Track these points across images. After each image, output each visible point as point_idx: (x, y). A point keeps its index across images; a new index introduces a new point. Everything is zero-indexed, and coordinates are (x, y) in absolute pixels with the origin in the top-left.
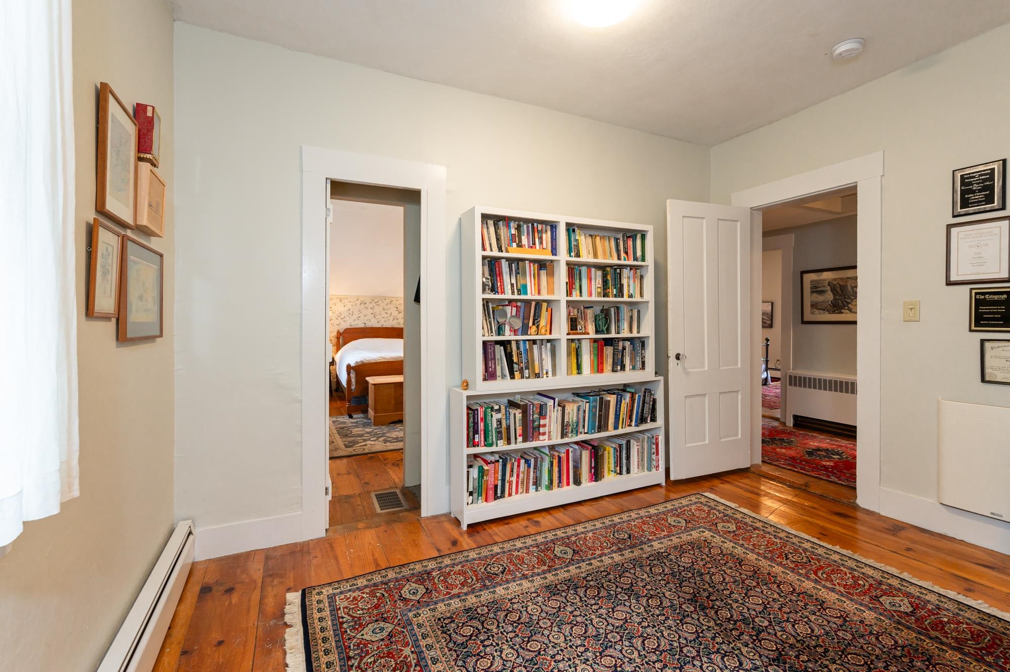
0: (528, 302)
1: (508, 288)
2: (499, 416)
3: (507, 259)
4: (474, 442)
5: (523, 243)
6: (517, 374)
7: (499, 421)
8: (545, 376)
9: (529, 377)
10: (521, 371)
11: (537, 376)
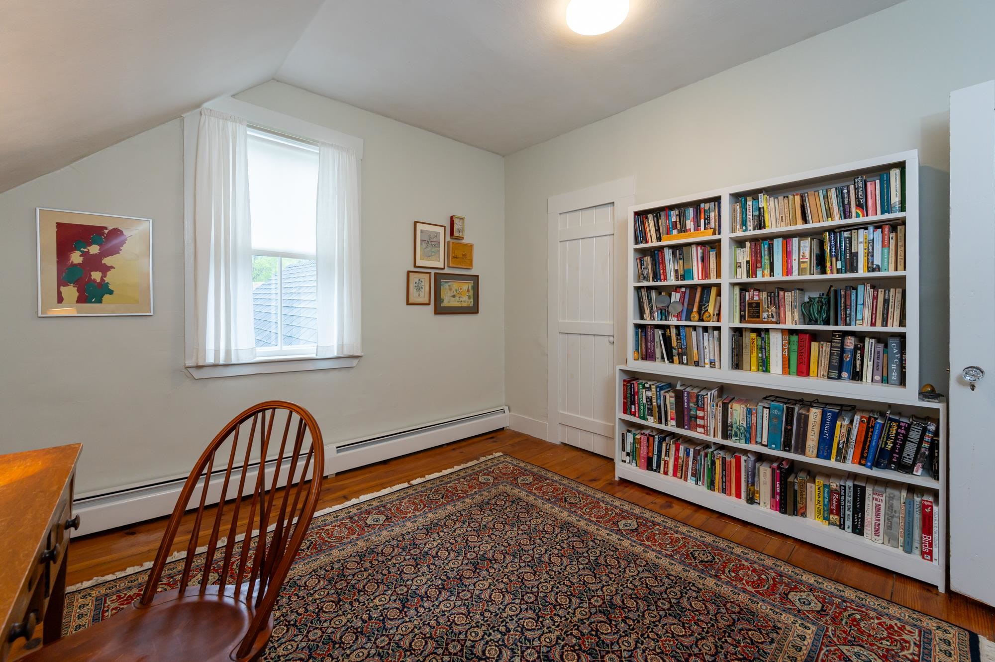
0: (693, 288)
1: (671, 275)
2: (649, 394)
3: (670, 247)
4: (631, 411)
5: (688, 228)
6: (676, 358)
7: (650, 399)
8: (707, 366)
9: (687, 364)
10: (680, 355)
11: (697, 364)
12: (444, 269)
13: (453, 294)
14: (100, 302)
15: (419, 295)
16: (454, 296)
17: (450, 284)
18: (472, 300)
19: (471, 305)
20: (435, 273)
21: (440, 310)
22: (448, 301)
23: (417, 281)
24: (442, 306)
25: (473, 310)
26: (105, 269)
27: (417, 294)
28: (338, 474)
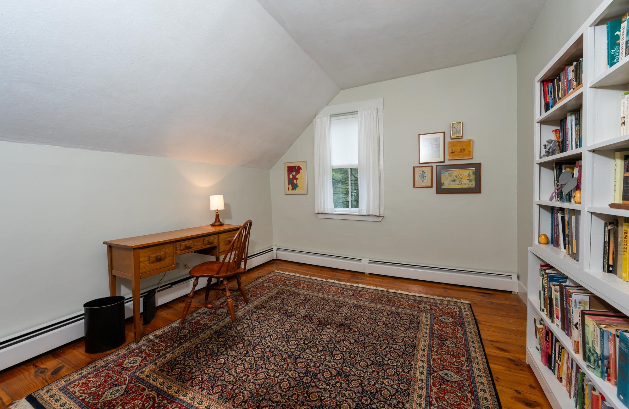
12: (444, 162)
13: (453, 179)
14: (296, 190)
15: (423, 181)
16: (454, 181)
17: (449, 172)
18: (473, 183)
19: (473, 186)
20: (437, 166)
21: (441, 190)
22: (447, 184)
23: (421, 172)
24: (442, 188)
25: (477, 190)
26: (297, 179)
27: (422, 181)
28: (369, 274)
